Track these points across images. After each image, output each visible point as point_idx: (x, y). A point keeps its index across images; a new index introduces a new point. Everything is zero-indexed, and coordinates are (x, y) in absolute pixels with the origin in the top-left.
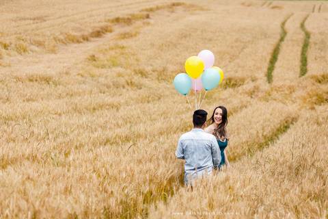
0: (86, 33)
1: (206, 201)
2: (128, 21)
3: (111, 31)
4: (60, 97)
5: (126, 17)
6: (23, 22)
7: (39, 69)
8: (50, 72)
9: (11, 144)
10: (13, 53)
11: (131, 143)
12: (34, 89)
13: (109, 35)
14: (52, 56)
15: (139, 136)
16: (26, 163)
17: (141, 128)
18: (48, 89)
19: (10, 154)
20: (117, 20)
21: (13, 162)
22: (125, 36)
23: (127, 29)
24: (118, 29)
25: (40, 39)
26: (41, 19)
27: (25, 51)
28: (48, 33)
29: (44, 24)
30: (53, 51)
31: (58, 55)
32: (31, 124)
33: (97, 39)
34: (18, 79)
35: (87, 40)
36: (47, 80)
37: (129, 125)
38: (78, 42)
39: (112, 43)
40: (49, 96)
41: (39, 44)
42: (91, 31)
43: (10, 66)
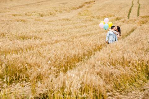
0: (78, 7)
1: (110, 51)
2: (89, 3)
3: (84, 6)
4: (71, 24)
5: (88, 2)
6: (61, 4)
7: (65, 17)
8: (69, 18)
9: (59, 37)
10: (58, 13)
11: (90, 36)
12: (64, 22)
13: (84, 7)
14: (69, 13)
15: (92, 34)
16: (62, 41)
17: (93, 32)
18: (68, 22)
19: (58, 39)
20: (86, 3)
21: (59, 41)
22: (88, 7)
23: (89, 5)
24: (86, 5)
25: (66, 9)
26: (66, 3)
27: (62, 12)
28: (67, 7)
29: (67, 5)
30: (69, 12)
31: (70, 13)
32: (64, 31)
33: (80, 8)
34: (60, 20)
35: (78, 8)
36: (68, 20)
37: (89, 31)
38: (76, 9)
39: (85, 9)
40: (68, 24)
41: (65, 10)
42: (79, 6)
43: (58, 16)
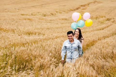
0: (75, 9)
1: (102, 46)
2: (84, 6)
3: (80, 8)
4: (69, 23)
5: (84, 5)
6: (61, 7)
7: (64, 17)
8: (67, 18)
9: (58, 33)
10: (59, 13)
11: (85, 33)
12: (63, 21)
13: (80, 9)
14: (67, 14)
15: (87, 32)
16: (61, 37)
17: (87, 30)
18: (66, 21)
19: (58, 35)
20: (82, 6)
21: (59, 37)
22: (83, 9)
23: (84, 8)
24: (82, 8)
25: (65, 10)
26: (65, 6)
27: (61, 13)
28: (66, 9)
30: (67, 13)
31: (68, 14)
32: (62, 29)
33: (77, 10)
34: (60, 19)
35: (75, 10)
36: (66, 19)
37: (84, 29)
38: (73, 11)
39: (80, 11)
40: (66, 23)
41: (64, 11)
42: (76, 8)
43: (58, 16)
